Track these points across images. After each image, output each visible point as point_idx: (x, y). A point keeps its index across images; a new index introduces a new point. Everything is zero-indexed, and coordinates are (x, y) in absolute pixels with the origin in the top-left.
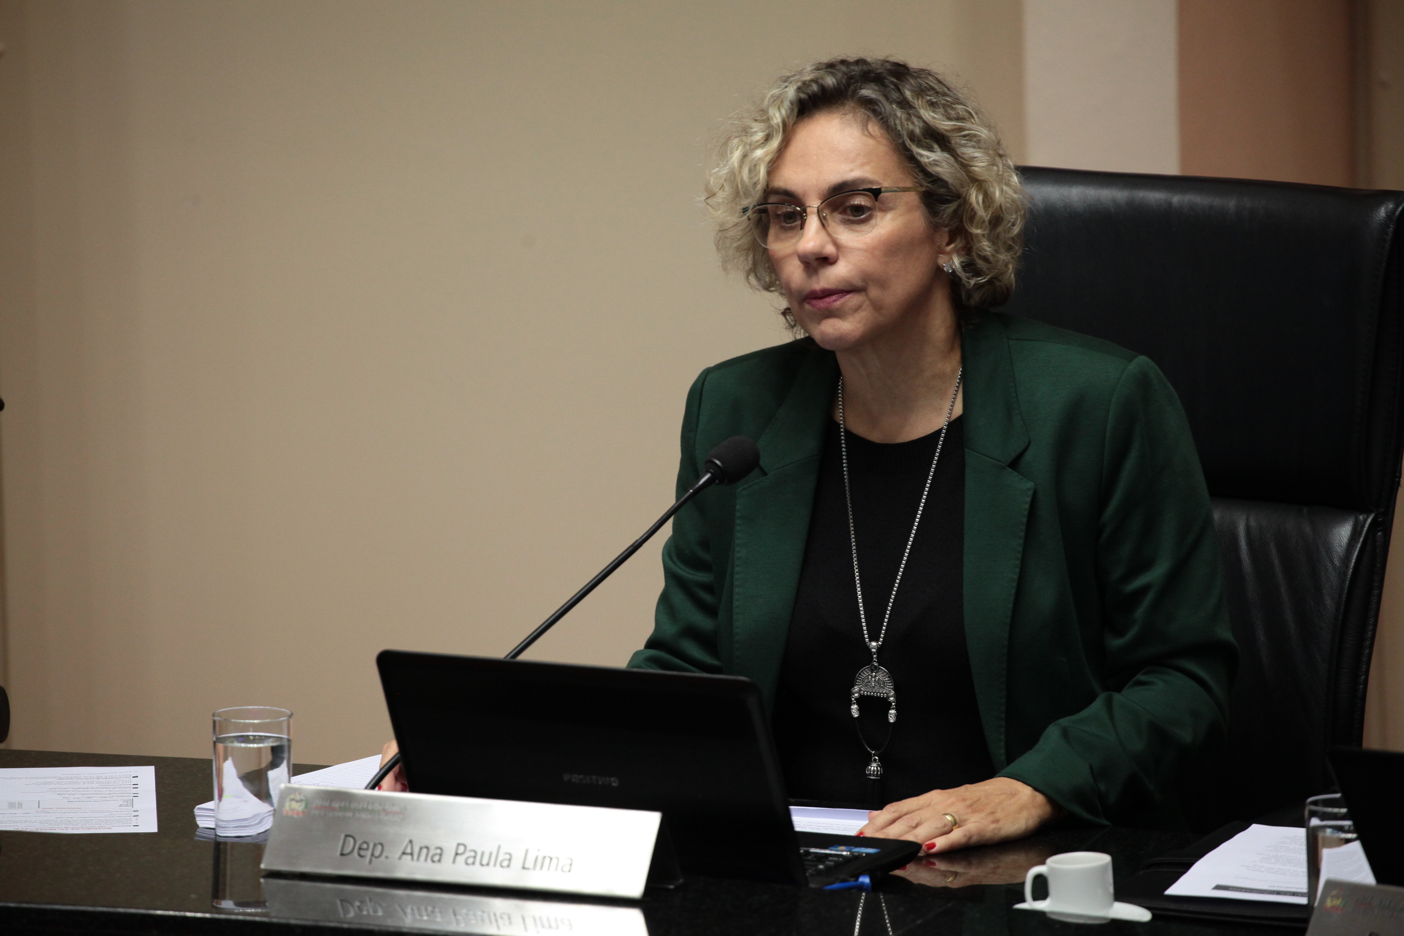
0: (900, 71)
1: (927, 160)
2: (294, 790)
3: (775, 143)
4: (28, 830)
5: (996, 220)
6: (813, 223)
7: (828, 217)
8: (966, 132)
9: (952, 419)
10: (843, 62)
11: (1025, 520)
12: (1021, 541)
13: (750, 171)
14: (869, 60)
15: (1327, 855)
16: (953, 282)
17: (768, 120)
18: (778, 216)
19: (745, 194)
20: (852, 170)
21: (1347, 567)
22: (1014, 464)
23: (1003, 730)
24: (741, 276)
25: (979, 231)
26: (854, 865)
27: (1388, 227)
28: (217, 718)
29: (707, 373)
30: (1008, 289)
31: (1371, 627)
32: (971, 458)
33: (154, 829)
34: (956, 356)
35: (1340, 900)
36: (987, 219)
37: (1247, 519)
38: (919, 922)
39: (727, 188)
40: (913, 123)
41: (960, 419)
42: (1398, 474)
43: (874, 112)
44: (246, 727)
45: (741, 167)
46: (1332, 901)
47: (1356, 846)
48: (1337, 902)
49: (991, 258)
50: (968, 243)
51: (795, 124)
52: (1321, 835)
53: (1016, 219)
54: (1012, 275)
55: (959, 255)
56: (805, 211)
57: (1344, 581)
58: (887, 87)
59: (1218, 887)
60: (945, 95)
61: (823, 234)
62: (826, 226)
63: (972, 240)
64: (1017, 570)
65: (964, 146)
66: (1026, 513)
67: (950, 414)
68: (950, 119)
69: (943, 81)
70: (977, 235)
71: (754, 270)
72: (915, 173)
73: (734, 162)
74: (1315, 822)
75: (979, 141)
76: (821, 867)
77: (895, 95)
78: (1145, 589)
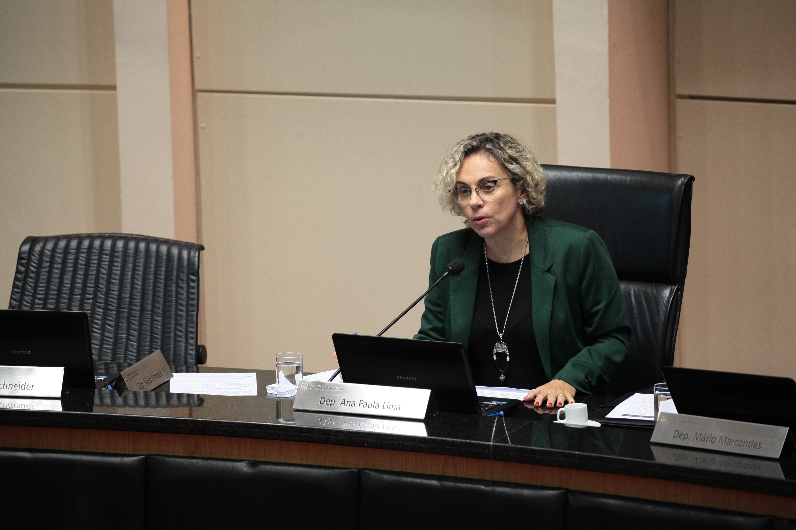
0: (498, 136)
1: (511, 168)
2: (304, 381)
3: (458, 167)
4: (214, 394)
5: (536, 185)
6: (474, 194)
7: (479, 191)
8: (524, 156)
9: (526, 255)
10: (478, 136)
11: (553, 290)
12: (552, 298)
13: (450, 177)
14: (486, 133)
15: (661, 403)
16: (523, 208)
17: (454, 158)
18: (461, 191)
19: (449, 185)
20: (486, 174)
21: (668, 304)
22: (549, 271)
23: (549, 363)
24: (449, 211)
25: (531, 190)
26: (498, 408)
27: (682, 186)
28: (277, 357)
29: (439, 238)
30: (542, 207)
31: (676, 325)
32: (533, 269)
33: (256, 394)
34: (526, 233)
35: (665, 419)
36: (533, 186)
37: (634, 288)
38: (520, 427)
39: (442, 184)
40: (505, 155)
41: (528, 255)
42: (686, 272)
43: (491, 153)
44: (287, 360)
45: (447, 176)
46: (663, 419)
47: (671, 400)
48: (665, 420)
49: (536, 198)
50: (528, 194)
51: (464, 159)
52: (659, 397)
53: (543, 184)
54: (544, 203)
55: (525, 198)
56: (471, 190)
57: (667, 309)
58: (494, 143)
59: (624, 415)
60: (514, 143)
61: (478, 197)
62: (479, 195)
63: (529, 192)
64: (551, 308)
65: (523, 161)
66: (553, 287)
67: (525, 254)
68: (517, 152)
69: (513, 138)
70: (531, 191)
71: (453, 209)
72: (508, 172)
73: (444, 175)
74: (657, 392)
75: (528, 159)
76: (487, 408)
77: (497, 146)
78: (598, 312)
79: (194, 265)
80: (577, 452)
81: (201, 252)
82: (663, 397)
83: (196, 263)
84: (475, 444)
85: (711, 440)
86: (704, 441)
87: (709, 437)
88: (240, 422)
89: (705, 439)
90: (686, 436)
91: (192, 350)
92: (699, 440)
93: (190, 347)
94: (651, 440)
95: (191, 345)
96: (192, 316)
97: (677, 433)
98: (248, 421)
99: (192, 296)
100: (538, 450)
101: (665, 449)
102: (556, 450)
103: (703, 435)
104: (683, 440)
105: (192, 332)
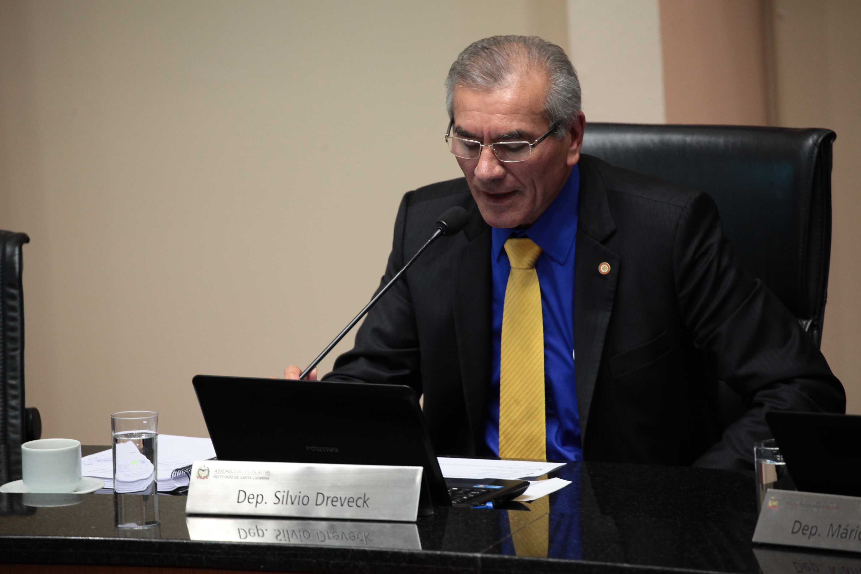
26: (486, 495)
27: (814, 149)
42: (825, 296)
46: (772, 503)
48: (775, 503)
76: (465, 497)
79: (13, 268)
80: (626, 565)
81: (25, 247)
82: (770, 463)
83: (17, 266)
84: (450, 557)
85: (857, 535)
86: (846, 537)
87: (854, 530)
88: (40, 537)
89: (847, 533)
90: (814, 531)
91: (15, 417)
92: (837, 536)
93: (11, 413)
94: (754, 539)
95: (14, 408)
96: (13, 358)
97: (798, 525)
98: (54, 536)
99: (12, 324)
100: (559, 564)
101: (778, 554)
102: (591, 563)
103: (843, 527)
104: (809, 537)
105: (13, 387)
